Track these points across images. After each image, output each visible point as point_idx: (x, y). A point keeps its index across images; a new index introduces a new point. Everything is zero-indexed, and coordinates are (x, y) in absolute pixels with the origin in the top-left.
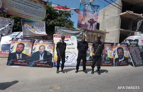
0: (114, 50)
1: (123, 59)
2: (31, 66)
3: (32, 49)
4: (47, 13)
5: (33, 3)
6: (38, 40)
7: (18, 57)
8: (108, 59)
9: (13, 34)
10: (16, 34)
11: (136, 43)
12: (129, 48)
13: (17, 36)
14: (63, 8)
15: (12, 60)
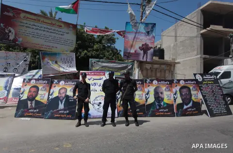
0: (174, 90)
1: (190, 105)
2: (46, 117)
3: (49, 93)
4: (77, 41)
5: (56, 29)
6: (58, 81)
7: (29, 105)
8: (165, 106)
9: (29, 74)
10: (34, 74)
11: (214, 78)
12: (202, 87)
13: (34, 76)
14: (101, 31)
15: (22, 109)
